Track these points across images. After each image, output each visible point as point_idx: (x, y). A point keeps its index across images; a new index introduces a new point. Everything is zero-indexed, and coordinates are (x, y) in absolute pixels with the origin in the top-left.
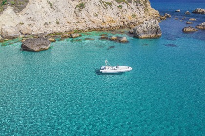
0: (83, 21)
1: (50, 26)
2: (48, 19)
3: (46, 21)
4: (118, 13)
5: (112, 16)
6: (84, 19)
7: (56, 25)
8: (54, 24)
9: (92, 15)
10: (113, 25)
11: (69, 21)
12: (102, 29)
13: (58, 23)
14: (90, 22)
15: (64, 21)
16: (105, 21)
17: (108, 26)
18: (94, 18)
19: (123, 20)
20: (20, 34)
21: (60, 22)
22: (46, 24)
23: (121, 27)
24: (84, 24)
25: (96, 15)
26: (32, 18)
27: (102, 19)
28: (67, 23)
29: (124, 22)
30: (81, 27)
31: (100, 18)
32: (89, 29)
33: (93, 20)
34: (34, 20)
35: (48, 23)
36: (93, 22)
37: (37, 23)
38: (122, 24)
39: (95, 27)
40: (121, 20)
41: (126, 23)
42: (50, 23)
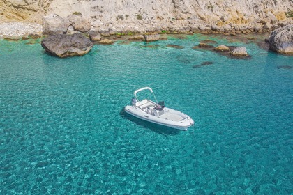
0: (184, 16)
1: (126, 21)
2: (125, 9)
3: (121, 13)
4: (256, 7)
5: (245, 11)
6: (186, 13)
7: (136, 20)
8: (133, 18)
9: (203, 7)
10: (240, 26)
11: (161, 15)
12: (214, 32)
13: (139, 17)
14: (197, 19)
15: (153, 14)
16: (226, 18)
17: (228, 27)
18: (205, 13)
19: (265, 20)
20: (71, 29)
21: (144, 16)
22: (121, 17)
23: (256, 31)
24: (186, 21)
25: (211, 7)
26: (100, 7)
27: (221, 15)
28: (155, 18)
29: (264, 23)
30: (177, 26)
31: (218, 13)
32: (190, 31)
33: (204, 16)
34: (102, 9)
35: (124, 16)
36: (202, 19)
37: (107, 15)
38: (259, 26)
39: (203, 27)
40: (262, 19)
41: (269, 25)
42: (127, 16)
